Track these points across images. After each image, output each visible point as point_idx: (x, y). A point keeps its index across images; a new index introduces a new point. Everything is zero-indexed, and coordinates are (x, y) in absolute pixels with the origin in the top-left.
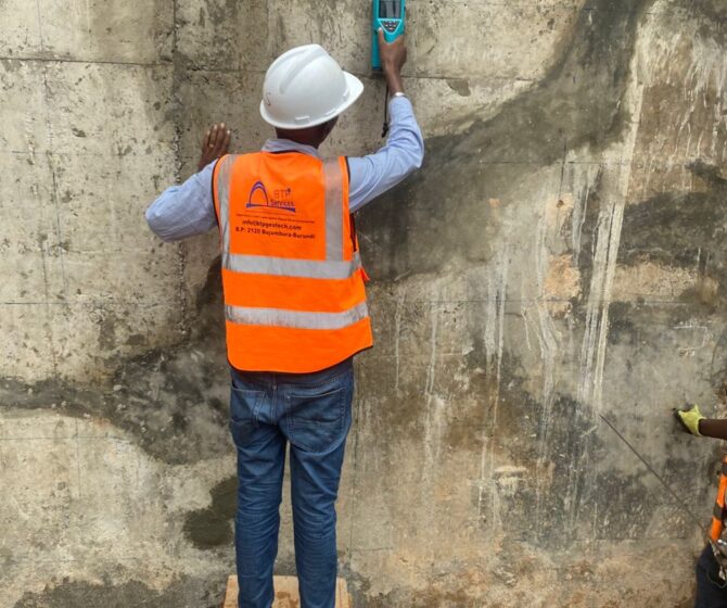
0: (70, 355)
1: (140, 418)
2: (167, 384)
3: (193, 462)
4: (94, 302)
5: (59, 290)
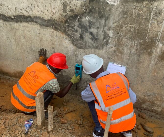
0: (55, 13)
1: (72, 34)
2: (79, 26)
3: (84, 49)
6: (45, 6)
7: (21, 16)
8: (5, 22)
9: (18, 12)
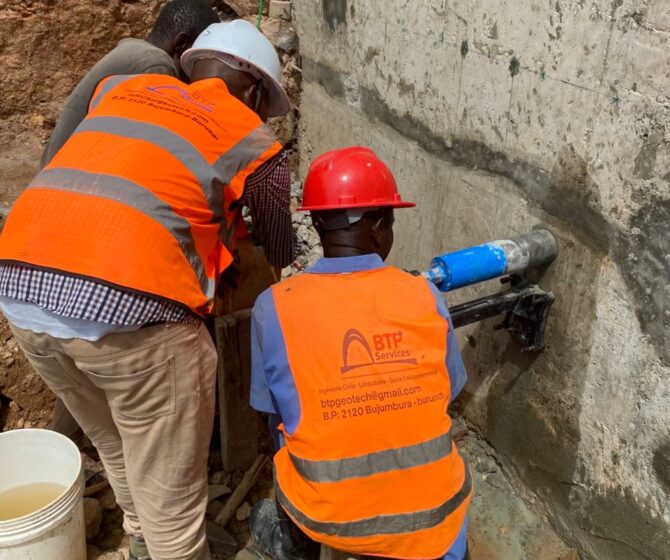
0: (601, 167)
1: (648, 283)
4: (646, 106)
5: (613, 79)
6: (569, 128)
7: (475, 144)
8: (425, 153)
9: (468, 127)
